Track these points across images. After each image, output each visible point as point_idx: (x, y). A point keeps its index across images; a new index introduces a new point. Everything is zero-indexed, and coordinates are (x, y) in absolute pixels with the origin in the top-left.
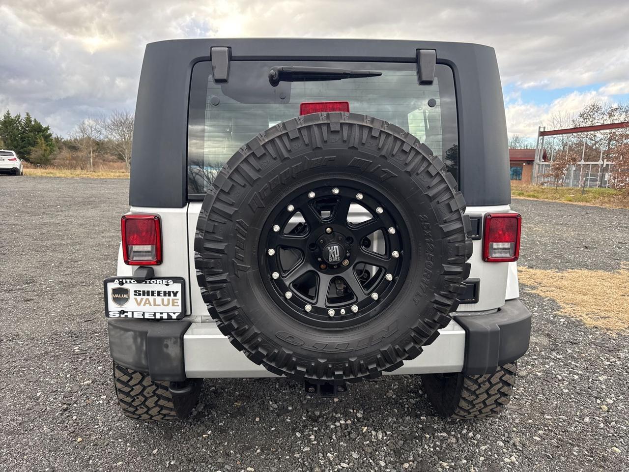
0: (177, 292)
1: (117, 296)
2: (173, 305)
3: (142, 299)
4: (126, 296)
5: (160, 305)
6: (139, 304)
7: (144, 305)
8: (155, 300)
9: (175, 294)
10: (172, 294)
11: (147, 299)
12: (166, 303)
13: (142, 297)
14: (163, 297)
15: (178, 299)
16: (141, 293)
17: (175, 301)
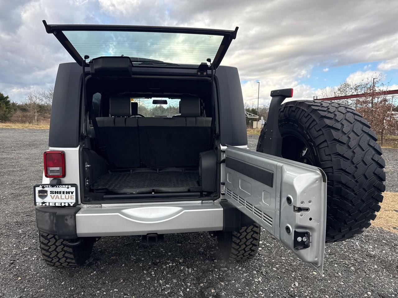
0: (73, 192)
1: (41, 194)
2: (71, 199)
3: (54, 196)
4: (46, 194)
5: (64, 199)
6: (53, 198)
7: (56, 199)
8: (61, 196)
9: (72, 193)
10: (70, 193)
11: (57, 196)
12: (67, 197)
13: (54, 194)
14: (66, 195)
15: (74, 196)
16: (54, 192)
17: (72, 196)
